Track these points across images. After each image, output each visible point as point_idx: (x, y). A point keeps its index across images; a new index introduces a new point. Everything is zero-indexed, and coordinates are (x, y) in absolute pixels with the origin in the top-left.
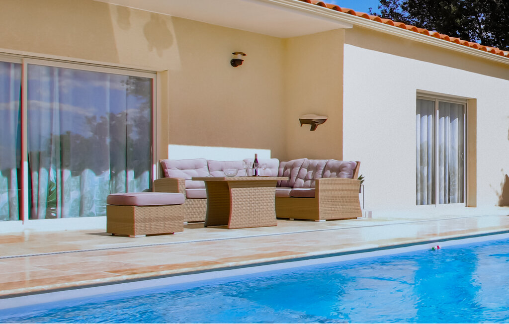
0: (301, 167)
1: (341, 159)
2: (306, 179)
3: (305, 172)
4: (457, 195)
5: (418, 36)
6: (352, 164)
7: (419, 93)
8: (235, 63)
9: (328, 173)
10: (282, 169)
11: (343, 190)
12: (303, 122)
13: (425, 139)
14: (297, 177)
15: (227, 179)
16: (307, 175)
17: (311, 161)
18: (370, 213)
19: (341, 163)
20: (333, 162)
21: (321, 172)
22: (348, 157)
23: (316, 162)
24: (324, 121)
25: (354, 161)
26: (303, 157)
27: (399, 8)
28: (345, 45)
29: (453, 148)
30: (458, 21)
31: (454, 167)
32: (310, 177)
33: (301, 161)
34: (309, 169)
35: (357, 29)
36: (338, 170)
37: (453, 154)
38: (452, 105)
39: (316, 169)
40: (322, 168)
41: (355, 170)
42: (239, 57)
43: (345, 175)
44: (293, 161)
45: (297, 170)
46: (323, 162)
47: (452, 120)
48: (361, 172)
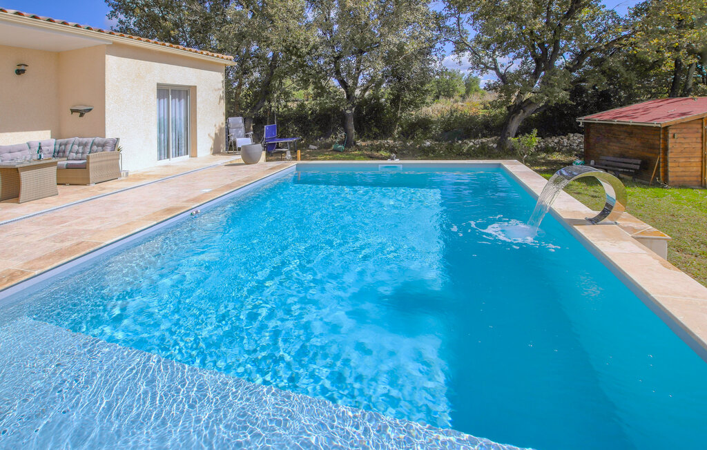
0: (73, 144)
1: (104, 136)
2: (77, 153)
3: (76, 147)
4: (183, 150)
5: (142, 44)
6: (114, 140)
7: (158, 84)
8: (19, 72)
9: (95, 148)
10: (58, 146)
11: (107, 160)
12: (73, 111)
13: (162, 116)
14: (70, 152)
15: (17, 166)
16: (78, 150)
17: (81, 139)
18: (127, 173)
19: (105, 140)
20: (98, 139)
21: (89, 147)
22: (110, 135)
23: (85, 140)
24: (91, 109)
25: (114, 137)
26: (74, 137)
27: (132, 25)
28: (106, 56)
29: (180, 119)
30: (172, 32)
31: (181, 132)
32: (81, 151)
33: (72, 140)
34: (79, 145)
35: (115, 44)
36: (103, 145)
37: (180, 124)
38: (180, 91)
39: (85, 145)
40: (90, 144)
41: (115, 145)
42: (22, 68)
43: (108, 149)
44: (65, 140)
45: (69, 147)
46: (91, 140)
47: (179, 100)
48: (120, 144)
